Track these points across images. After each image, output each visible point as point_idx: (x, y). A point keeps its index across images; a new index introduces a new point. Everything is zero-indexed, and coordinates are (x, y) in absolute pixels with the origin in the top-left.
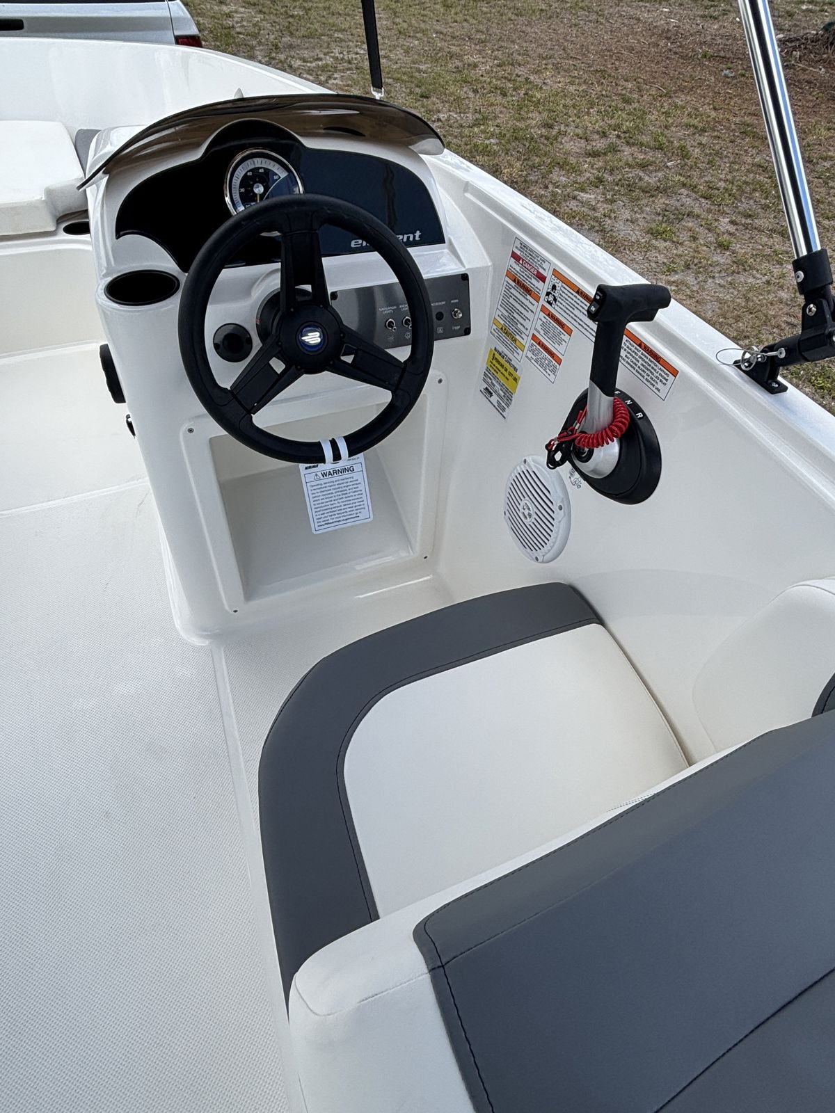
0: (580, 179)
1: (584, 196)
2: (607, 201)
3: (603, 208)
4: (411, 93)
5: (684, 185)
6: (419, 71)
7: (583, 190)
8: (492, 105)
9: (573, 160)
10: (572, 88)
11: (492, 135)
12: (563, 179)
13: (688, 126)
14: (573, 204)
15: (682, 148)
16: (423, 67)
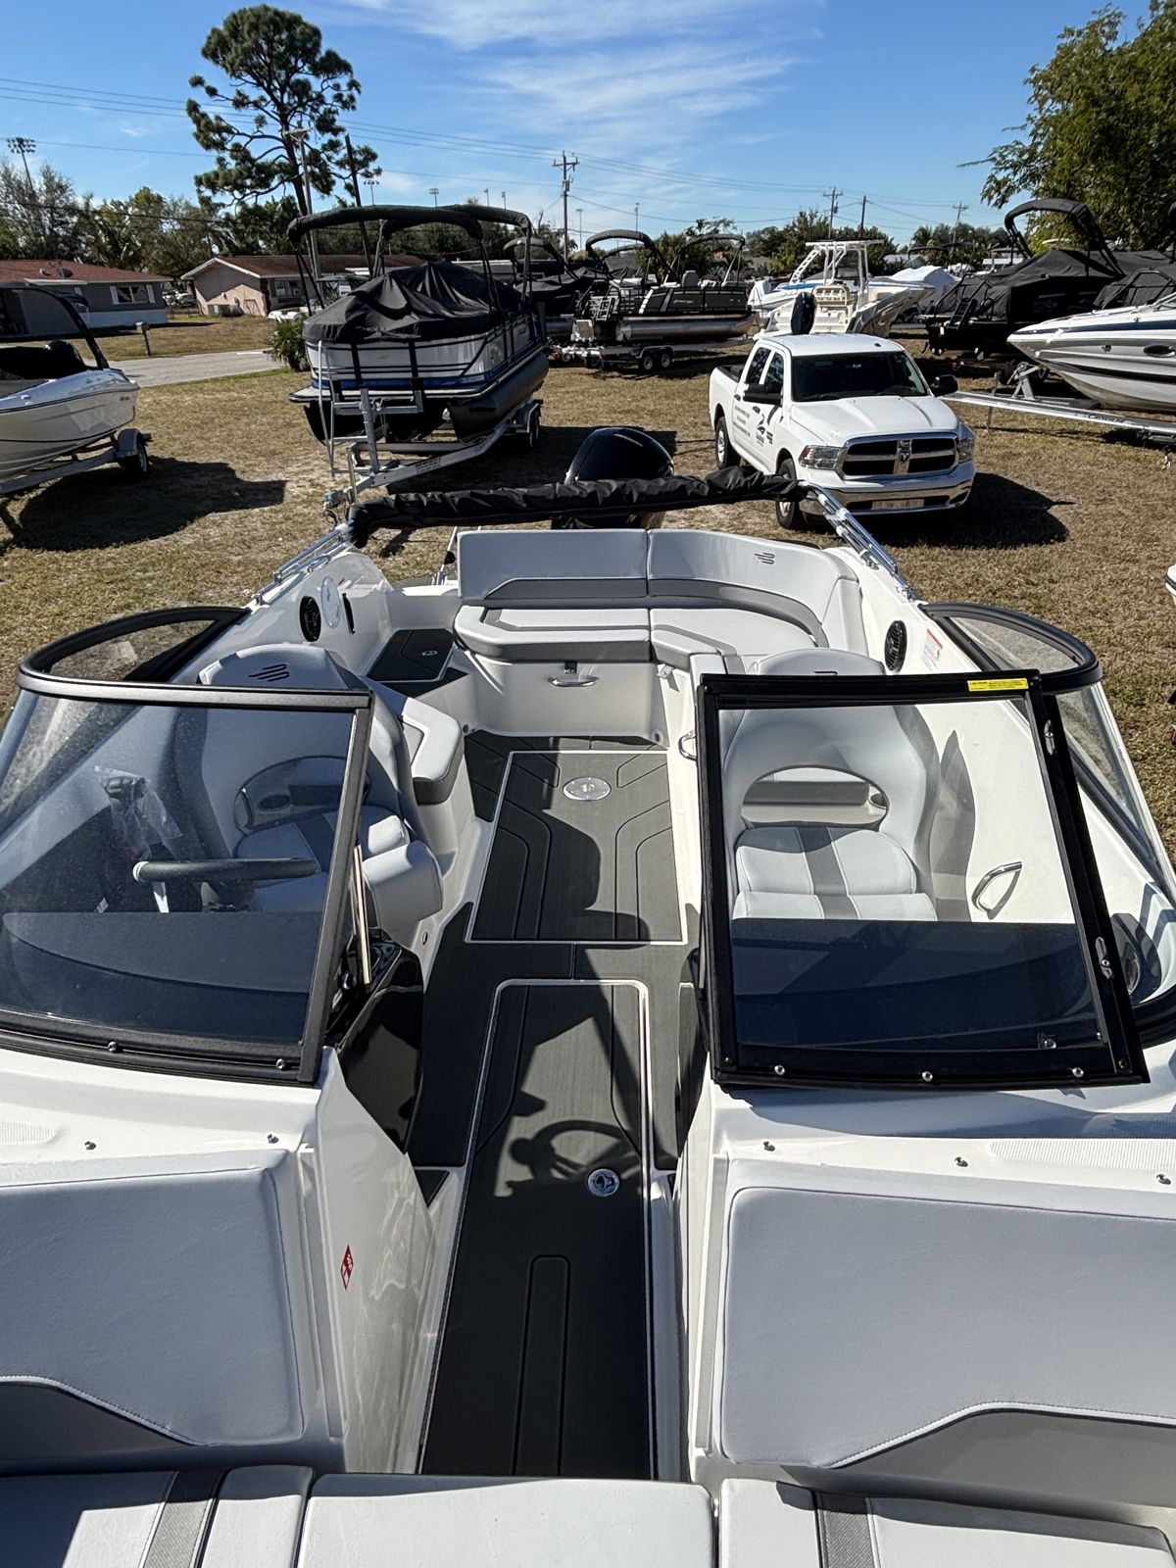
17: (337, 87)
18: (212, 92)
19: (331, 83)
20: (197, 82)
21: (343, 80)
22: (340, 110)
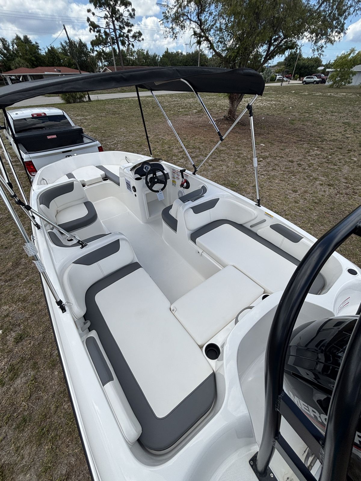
0: (179, 158)
1: (180, 161)
2: (185, 161)
3: (185, 163)
4: (137, 146)
5: (200, 155)
6: (137, 140)
7: (180, 160)
8: (156, 145)
9: (176, 154)
10: (173, 138)
11: (158, 152)
12: (175, 158)
13: (199, 142)
14: (179, 163)
15: (199, 147)
16: (138, 139)
17: (128, 11)
18: (93, 14)
20: (89, 11)
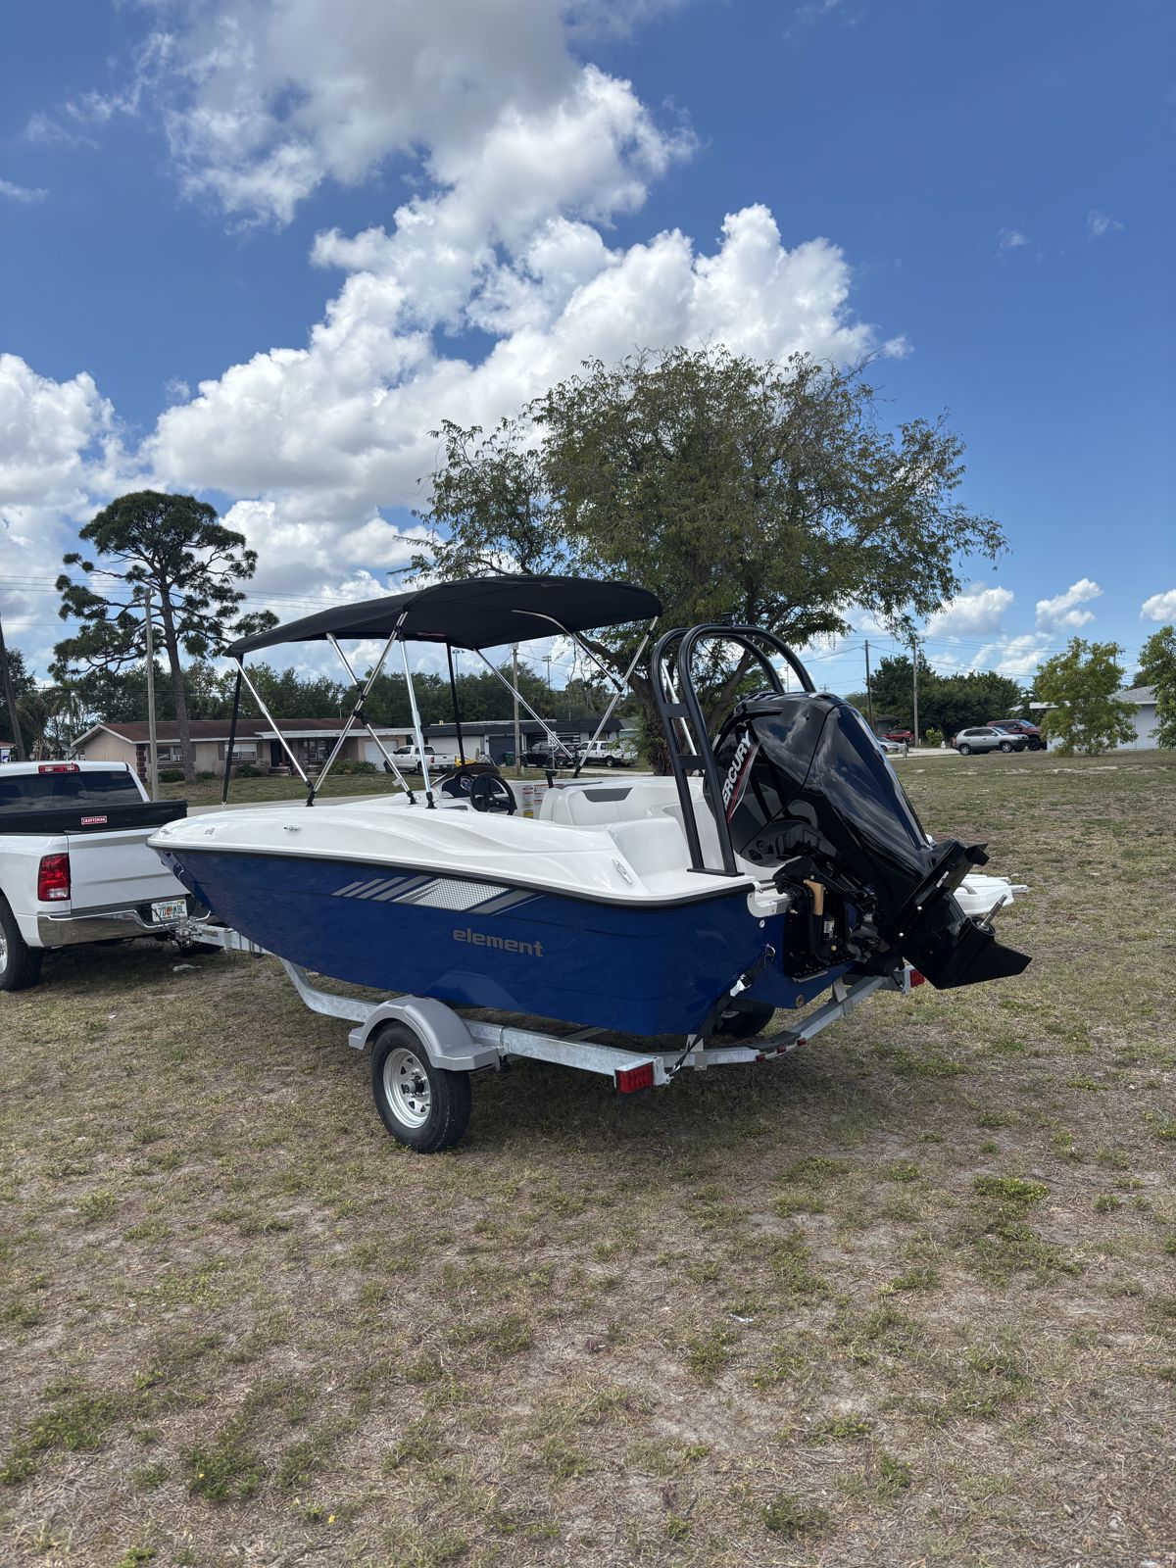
17: (231, 557)
18: (88, 567)
19: (223, 554)
20: (70, 559)
21: (237, 552)
22: (234, 578)
